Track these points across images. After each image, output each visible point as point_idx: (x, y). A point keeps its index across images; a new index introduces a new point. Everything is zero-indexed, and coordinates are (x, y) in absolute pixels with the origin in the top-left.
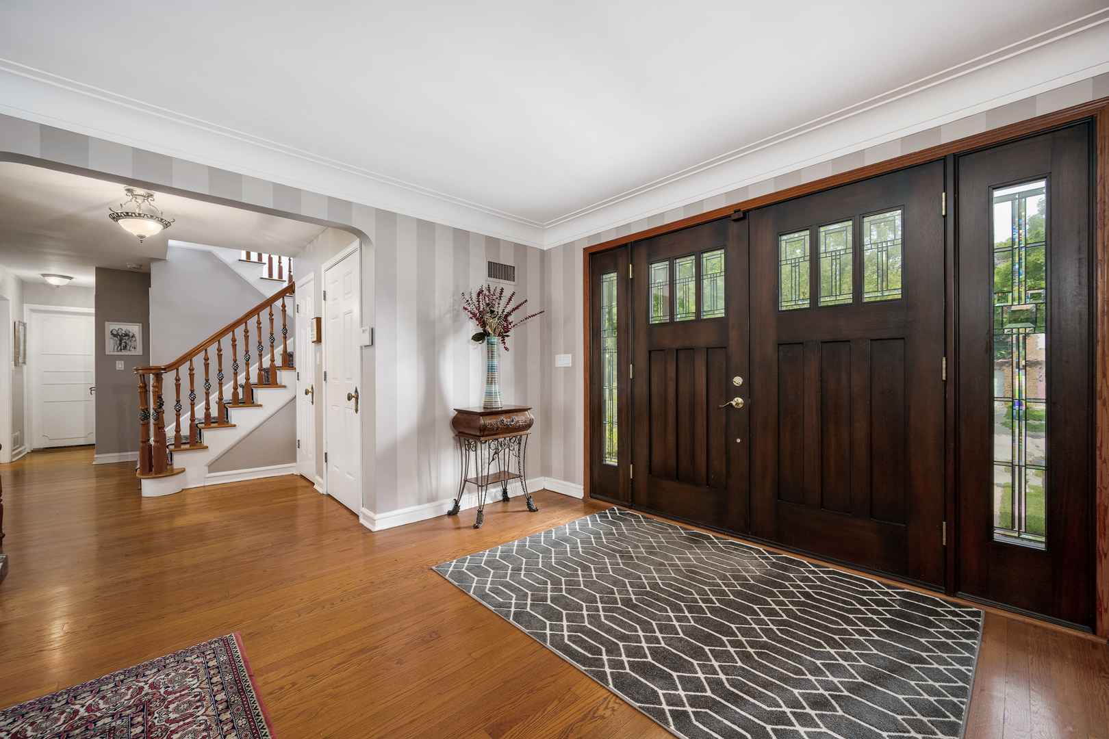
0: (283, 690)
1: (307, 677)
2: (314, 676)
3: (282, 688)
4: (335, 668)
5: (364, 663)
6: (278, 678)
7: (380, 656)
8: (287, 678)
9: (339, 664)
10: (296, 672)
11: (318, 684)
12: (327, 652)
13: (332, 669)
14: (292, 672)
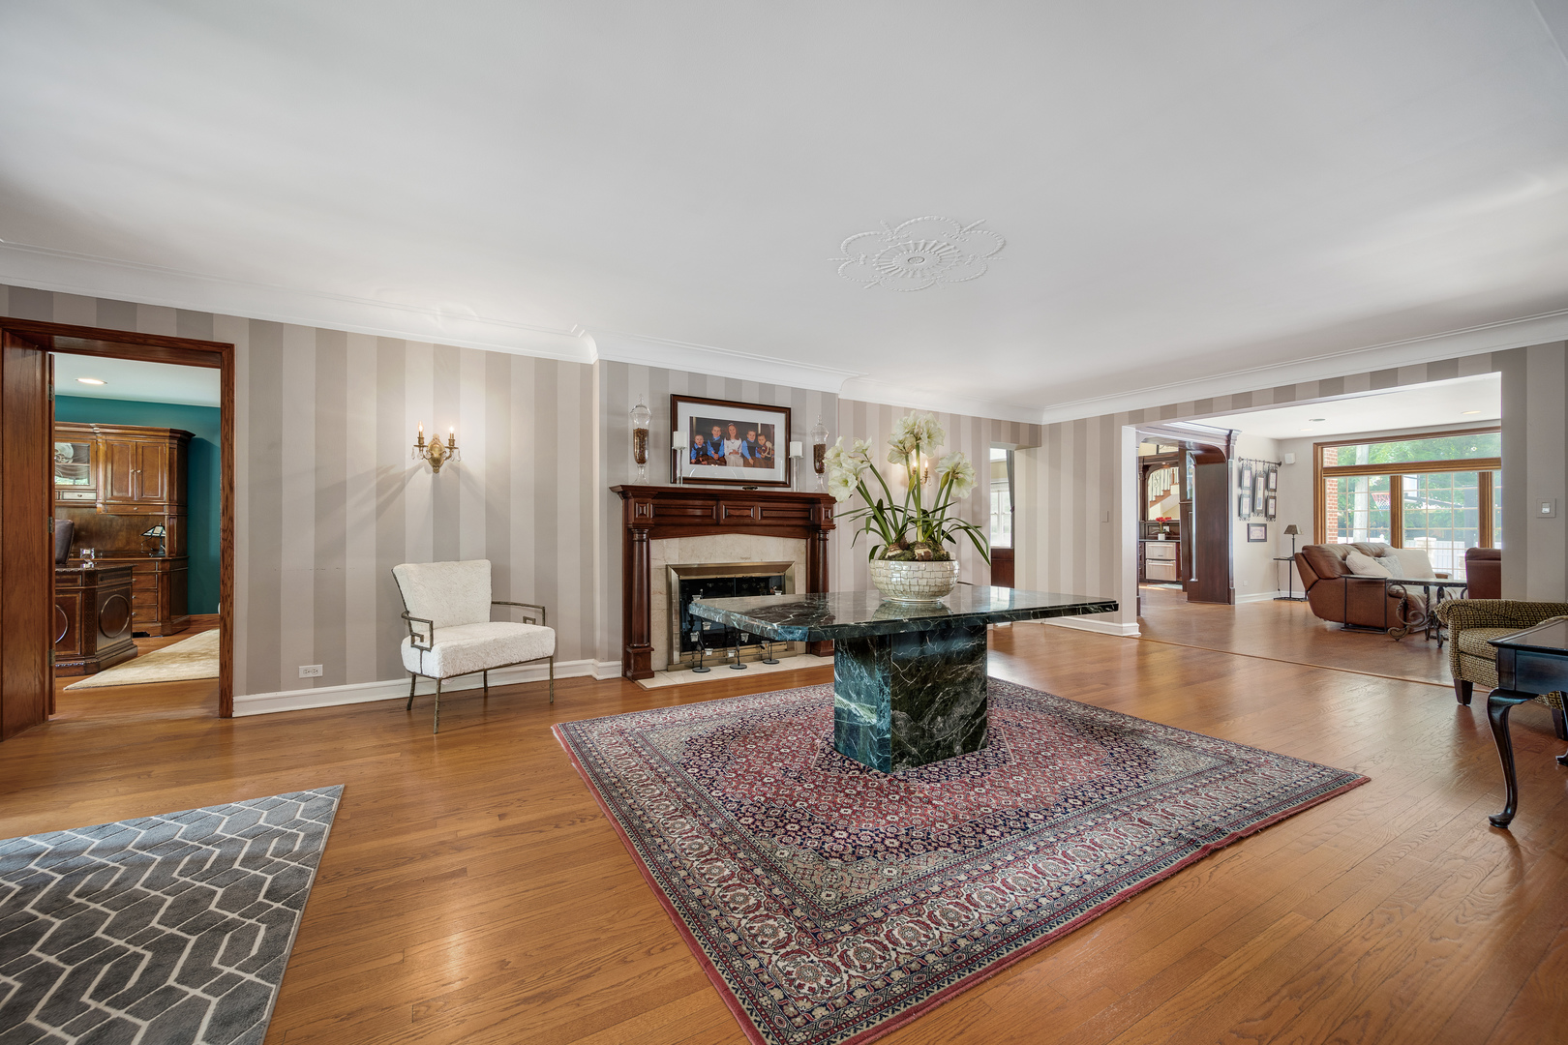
0: (661, 946)
1: (632, 961)
2: (624, 961)
3: (663, 949)
4: (596, 971)
5: (553, 972)
6: (672, 966)
7: (527, 981)
8: (660, 965)
9: (588, 976)
10: (649, 972)
11: (619, 947)
12: (605, 1006)
13: (599, 968)
14: (654, 973)
